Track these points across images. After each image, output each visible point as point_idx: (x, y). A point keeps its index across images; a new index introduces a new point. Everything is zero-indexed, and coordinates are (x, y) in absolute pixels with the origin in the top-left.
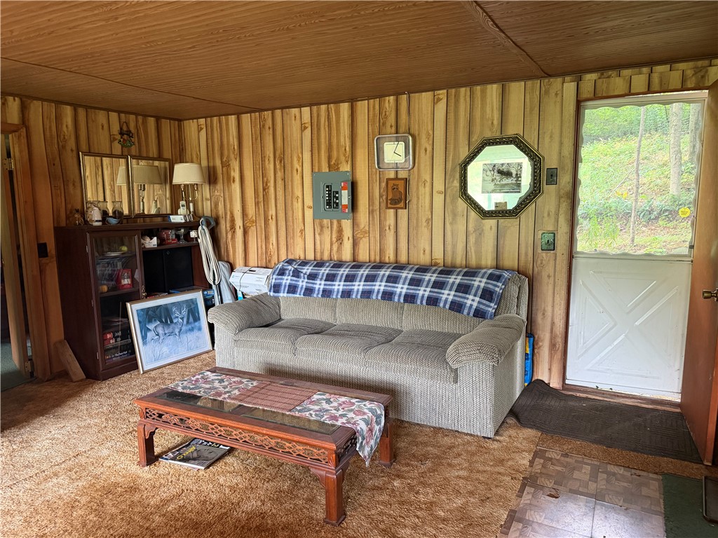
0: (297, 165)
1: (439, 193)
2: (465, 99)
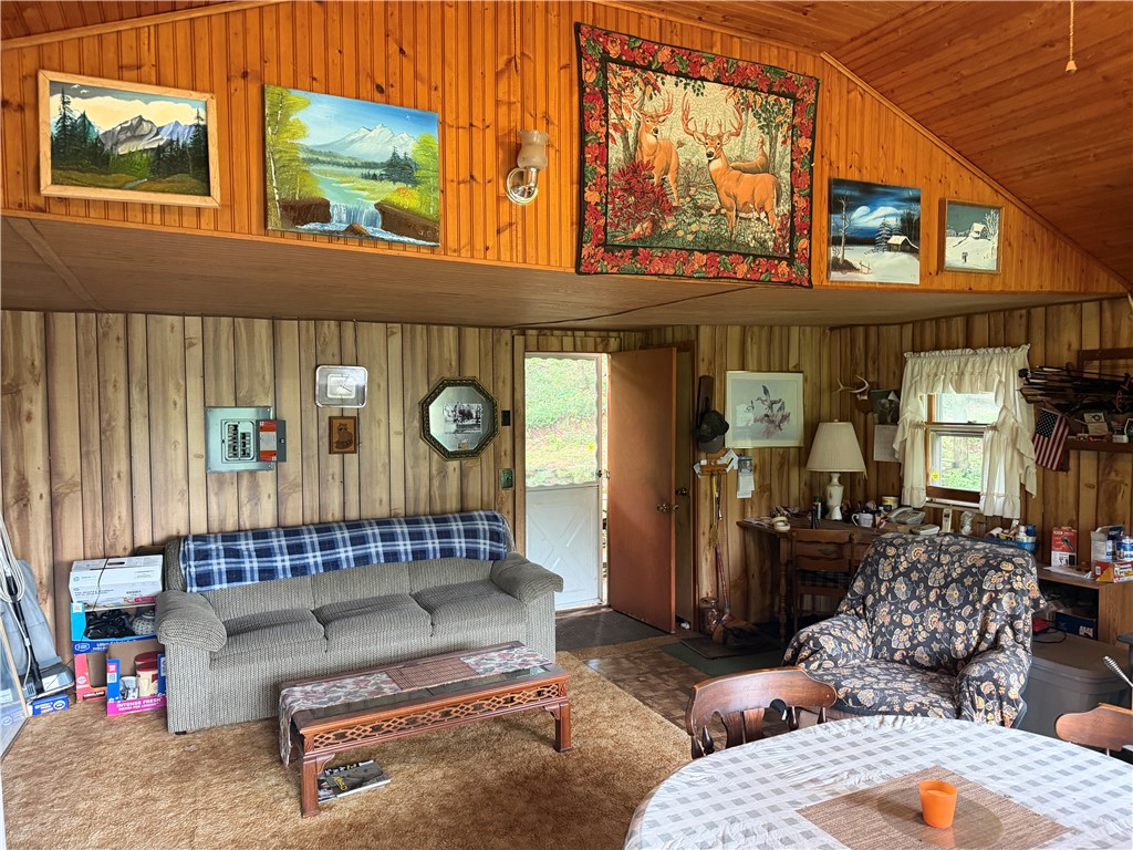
0: (174, 395)
1: (397, 433)
2: (422, 337)
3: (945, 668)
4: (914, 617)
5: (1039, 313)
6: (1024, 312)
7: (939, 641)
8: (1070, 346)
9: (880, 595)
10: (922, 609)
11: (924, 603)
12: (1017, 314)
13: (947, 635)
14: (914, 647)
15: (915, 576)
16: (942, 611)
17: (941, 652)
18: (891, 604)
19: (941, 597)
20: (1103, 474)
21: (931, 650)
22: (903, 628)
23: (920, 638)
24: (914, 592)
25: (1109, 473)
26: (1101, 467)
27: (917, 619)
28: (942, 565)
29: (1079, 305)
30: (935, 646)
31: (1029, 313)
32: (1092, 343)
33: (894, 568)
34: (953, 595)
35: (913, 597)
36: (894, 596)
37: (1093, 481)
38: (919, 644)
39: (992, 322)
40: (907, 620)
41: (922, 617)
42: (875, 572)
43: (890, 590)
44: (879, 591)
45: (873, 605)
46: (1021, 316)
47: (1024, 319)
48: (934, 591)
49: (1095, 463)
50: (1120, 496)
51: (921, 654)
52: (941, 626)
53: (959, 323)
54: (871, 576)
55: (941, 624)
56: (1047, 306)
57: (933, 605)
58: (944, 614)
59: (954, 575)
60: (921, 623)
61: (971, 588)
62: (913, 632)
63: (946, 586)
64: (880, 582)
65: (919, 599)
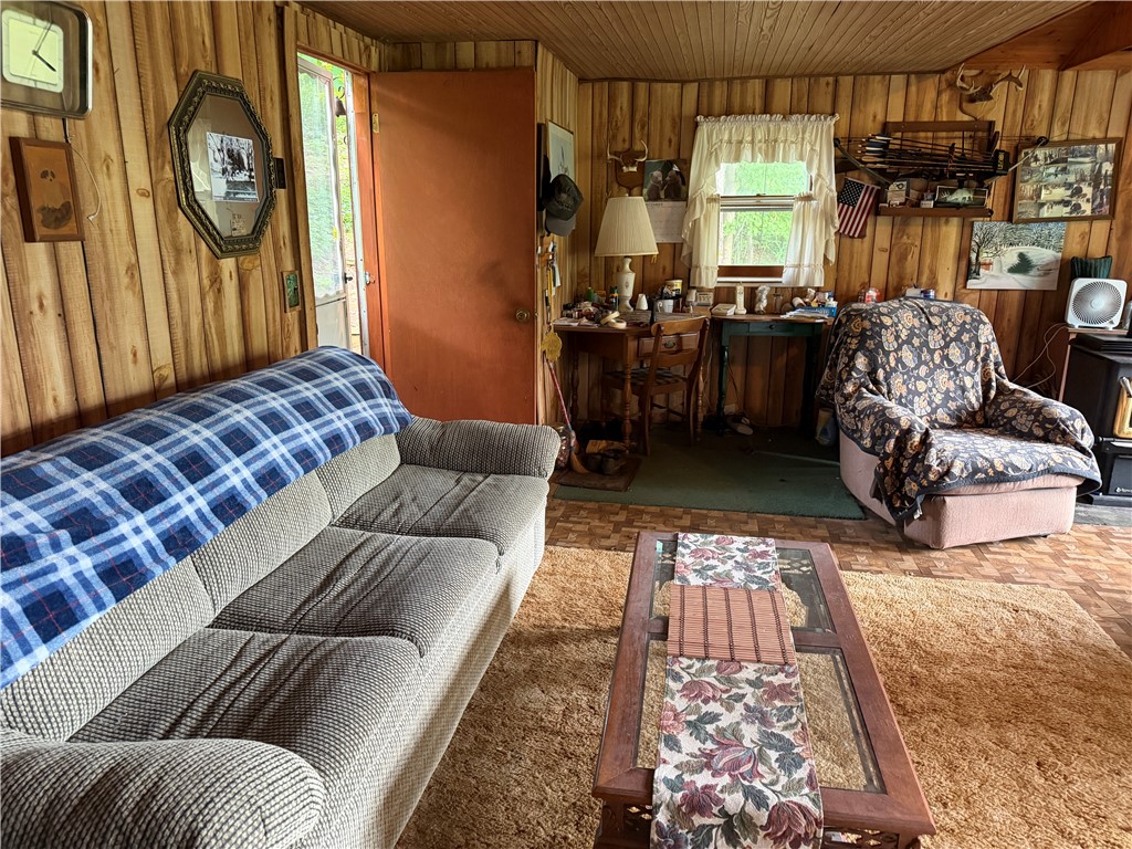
1: (143, 194)
3: (966, 422)
4: (926, 382)
5: (847, 81)
6: (831, 79)
7: (954, 400)
8: (875, 117)
9: (890, 367)
10: (931, 373)
11: (932, 366)
12: (823, 80)
13: (959, 392)
14: (934, 411)
15: (916, 342)
16: (949, 370)
17: (959, 409)
18: (903, 374)
19: (945, 358)
20: (897, 238)
21: (949, 409)
22: (920, 394)
23: (936, 401)
24: (919, 357)
25: (902, 237)
26: (895, 232)
27: (930, 384)
28: (936, 327)
29: (887, 77)
30: (952, 405)
31: (836, 81)
32: (896, 116)
33: (897, 337)
34: (955, 353)
35: (920, 363)
36: (904, 366)
37: (887, 245)
38: (938, 407)
39: (795, 89)
40: (921, 386)
41: (933, 380)
42: (879, 344)
43: (899, 360)
44: (888, 363)
45: (886, 379)
46: (828, 84)
47: (831, 88)
48: (937, 352)
49: (890, 228)
50: (910, 257)
51: (942, 415)
52: (952, 386)
53: (756, 87)
54: (876, 350)
55: (951, 382)
56: (855, 75)
57: (940, 366)
58: (952, 373)
59: (952, 335)
60: (934, 386)
61: (969, 344)
62: (930, 397)
63: (947, 346)
64: (887, 354)
65: (927, 364)
